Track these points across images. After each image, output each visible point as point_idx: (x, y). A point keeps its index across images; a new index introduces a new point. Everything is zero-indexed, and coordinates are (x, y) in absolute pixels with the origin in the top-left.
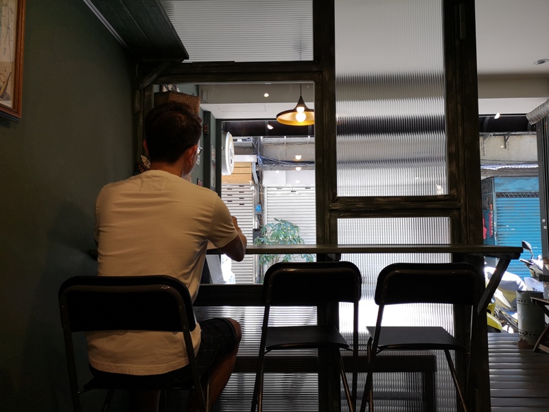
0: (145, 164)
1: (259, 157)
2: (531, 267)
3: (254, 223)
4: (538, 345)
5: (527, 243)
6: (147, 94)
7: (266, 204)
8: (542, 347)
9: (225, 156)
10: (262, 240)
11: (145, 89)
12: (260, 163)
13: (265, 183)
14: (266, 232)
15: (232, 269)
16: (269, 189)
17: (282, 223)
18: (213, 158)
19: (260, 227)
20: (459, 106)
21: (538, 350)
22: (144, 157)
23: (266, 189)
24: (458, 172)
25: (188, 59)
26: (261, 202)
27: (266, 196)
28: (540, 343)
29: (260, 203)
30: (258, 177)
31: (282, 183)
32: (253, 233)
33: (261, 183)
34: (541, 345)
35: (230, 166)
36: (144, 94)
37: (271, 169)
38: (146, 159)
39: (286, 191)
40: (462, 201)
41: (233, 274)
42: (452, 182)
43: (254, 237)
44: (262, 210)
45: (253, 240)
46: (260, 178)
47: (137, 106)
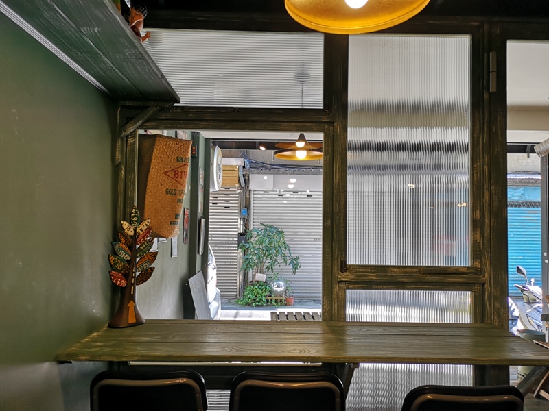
0: (126, 231)
1: (246, 160)
2: (525, 292)
3: (239, 226)
4: (539, 391)
5: (521, 268)
6: (130, 141)
7: (252, 208)
8: (543, 393)
9: (213, 173)
10: (247, 245)
11: (127, 137)
12: (248, 167)
13: (252, 187)
14: (251, 237)
15: (217, 286)
16: (255, 192)
17: (268, 229)
18: (201, 182)
19: (246, 232)
20: (486, 168)
21: (539, 396)
22: (125, 223)
23: (252, 193)
24: (483, 242)
25: (179, 103)
26: (246, 205)
27: (252, 199)
28: (541, 388)
29: (246, 207)
30: (245, 180)
31: (269, 187)
32: (238, 238)
33: (248, 187)
34: (542, 391)
35: (218, 182)
36: (127, 141)
37: (259, 173)
38: (127, 224)
39: (273, 195)
40: (486, 275)
41: (219, 290)
42: (476, 253)
43: (239, 242)
44: (249, 214)
45: (238, 244)
46: (247, 182)
47: (118, 157)
